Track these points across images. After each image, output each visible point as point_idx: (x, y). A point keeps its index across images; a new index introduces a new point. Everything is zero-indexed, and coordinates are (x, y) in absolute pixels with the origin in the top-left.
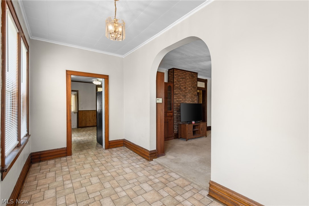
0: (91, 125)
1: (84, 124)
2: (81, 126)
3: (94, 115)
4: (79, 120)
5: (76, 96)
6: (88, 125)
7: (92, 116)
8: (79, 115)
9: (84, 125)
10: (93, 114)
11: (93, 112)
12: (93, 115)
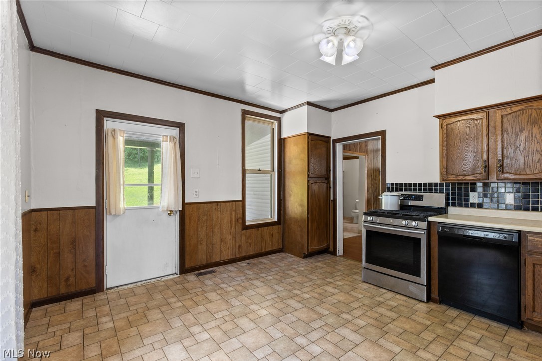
0: (225, 258)
1: (204, 257)
2: (193, 265)
3: (237, 220)
4: (187, 243)
5: (175, 143)
6: (216, 258)
7: (231, 221)
8: (187, 221)
9: (202, 258)
10: (233, 213)
11: (234, 206)
12: (233, 220)
